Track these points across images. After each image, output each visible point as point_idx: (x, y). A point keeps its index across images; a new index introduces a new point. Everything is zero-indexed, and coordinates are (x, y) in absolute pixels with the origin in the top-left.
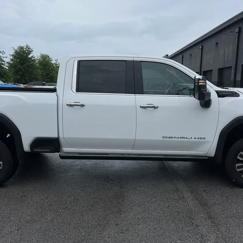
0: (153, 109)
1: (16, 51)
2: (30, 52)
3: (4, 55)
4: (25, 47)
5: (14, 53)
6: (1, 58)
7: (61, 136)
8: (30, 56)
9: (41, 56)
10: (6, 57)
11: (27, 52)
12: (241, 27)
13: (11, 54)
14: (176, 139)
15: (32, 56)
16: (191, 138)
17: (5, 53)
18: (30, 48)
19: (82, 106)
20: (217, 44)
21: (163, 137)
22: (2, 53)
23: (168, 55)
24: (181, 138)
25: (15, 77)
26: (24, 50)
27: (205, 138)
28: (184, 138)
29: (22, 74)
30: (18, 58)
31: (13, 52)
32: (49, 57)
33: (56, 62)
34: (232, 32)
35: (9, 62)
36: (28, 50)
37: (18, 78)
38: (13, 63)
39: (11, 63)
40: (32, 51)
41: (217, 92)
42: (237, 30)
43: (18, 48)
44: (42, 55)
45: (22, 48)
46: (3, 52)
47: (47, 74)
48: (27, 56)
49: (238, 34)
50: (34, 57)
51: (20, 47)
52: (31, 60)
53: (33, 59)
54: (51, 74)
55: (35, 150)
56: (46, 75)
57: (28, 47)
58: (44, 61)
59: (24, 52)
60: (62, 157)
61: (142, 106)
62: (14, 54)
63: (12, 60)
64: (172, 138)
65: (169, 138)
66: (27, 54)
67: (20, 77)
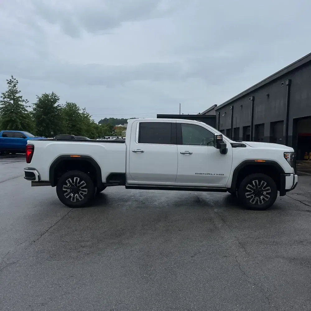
0: (189, 154)
1: (40, 99)
2: (55, 101)
3: (27, 104)
4: (50, 95)
5: (38, 101)
6: (24, 107)
7: (128, 172)
8: (56, 105)
9: (66, 105)
10: (29, 106)
11: (52, 100)
12: (291, 79)
13: (34, 103)
14: (204, 175)
15: (59, 105)
16: (215, 174)
17: (28, 102)
18: (56, 96)
19: (142, 152)
20: (268, 95)
21: (196, 173)
22: (26, 102)
23: (217, 105)
24: (207, 174)
25: (38, 128)
26: (50, 98)
27: (223, 175)
28: (210, 174)
29: (45, 125)
30: (41, 108)
31: (36, 101)
32: (76, 105)
33: (84, 112)
34: (283, 84)
35: (32, 111)
36: (54, 97)
37: (42, 130)
38: (36, 113)
39: (33, 112)
40: (58, 99)
41: (232, 144)
42: (287, 83)
43: (43, 97)
44: (68, 104)
45: (46, 96)
46: (27, 100)
47: (74, 126)
48: (52, 105)
49: (288, 86)
50: (60, 107)
51: (44, 95)
52: (57, 109)
53: (59, 108)
54: (78, 126)
55: (110, 181)
56: (71, 127)
57: (54, 95)
58: (70, 110)
59: (49, 100)
60: (127, 188)
61: (182, 152)
62: (38, 103)
63: (35, 109)
64: (201, 174)
65: (200, 174)
66: (52, 103)
67: (44, 129)
